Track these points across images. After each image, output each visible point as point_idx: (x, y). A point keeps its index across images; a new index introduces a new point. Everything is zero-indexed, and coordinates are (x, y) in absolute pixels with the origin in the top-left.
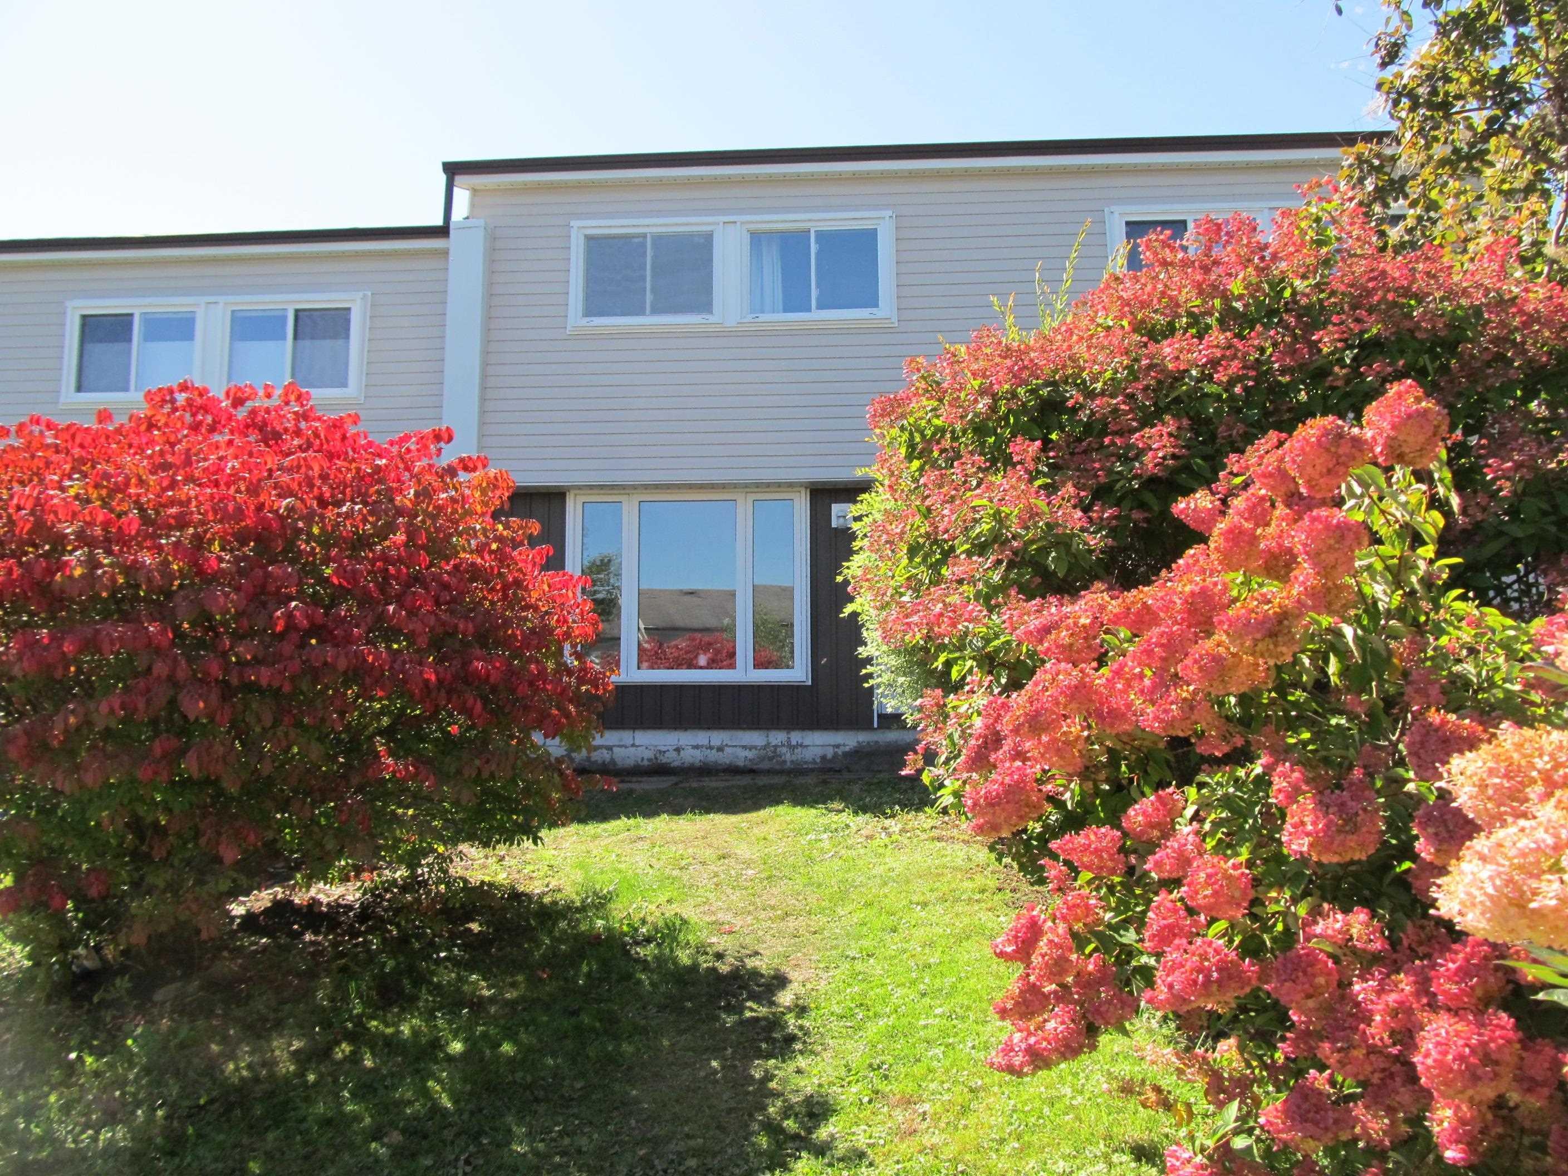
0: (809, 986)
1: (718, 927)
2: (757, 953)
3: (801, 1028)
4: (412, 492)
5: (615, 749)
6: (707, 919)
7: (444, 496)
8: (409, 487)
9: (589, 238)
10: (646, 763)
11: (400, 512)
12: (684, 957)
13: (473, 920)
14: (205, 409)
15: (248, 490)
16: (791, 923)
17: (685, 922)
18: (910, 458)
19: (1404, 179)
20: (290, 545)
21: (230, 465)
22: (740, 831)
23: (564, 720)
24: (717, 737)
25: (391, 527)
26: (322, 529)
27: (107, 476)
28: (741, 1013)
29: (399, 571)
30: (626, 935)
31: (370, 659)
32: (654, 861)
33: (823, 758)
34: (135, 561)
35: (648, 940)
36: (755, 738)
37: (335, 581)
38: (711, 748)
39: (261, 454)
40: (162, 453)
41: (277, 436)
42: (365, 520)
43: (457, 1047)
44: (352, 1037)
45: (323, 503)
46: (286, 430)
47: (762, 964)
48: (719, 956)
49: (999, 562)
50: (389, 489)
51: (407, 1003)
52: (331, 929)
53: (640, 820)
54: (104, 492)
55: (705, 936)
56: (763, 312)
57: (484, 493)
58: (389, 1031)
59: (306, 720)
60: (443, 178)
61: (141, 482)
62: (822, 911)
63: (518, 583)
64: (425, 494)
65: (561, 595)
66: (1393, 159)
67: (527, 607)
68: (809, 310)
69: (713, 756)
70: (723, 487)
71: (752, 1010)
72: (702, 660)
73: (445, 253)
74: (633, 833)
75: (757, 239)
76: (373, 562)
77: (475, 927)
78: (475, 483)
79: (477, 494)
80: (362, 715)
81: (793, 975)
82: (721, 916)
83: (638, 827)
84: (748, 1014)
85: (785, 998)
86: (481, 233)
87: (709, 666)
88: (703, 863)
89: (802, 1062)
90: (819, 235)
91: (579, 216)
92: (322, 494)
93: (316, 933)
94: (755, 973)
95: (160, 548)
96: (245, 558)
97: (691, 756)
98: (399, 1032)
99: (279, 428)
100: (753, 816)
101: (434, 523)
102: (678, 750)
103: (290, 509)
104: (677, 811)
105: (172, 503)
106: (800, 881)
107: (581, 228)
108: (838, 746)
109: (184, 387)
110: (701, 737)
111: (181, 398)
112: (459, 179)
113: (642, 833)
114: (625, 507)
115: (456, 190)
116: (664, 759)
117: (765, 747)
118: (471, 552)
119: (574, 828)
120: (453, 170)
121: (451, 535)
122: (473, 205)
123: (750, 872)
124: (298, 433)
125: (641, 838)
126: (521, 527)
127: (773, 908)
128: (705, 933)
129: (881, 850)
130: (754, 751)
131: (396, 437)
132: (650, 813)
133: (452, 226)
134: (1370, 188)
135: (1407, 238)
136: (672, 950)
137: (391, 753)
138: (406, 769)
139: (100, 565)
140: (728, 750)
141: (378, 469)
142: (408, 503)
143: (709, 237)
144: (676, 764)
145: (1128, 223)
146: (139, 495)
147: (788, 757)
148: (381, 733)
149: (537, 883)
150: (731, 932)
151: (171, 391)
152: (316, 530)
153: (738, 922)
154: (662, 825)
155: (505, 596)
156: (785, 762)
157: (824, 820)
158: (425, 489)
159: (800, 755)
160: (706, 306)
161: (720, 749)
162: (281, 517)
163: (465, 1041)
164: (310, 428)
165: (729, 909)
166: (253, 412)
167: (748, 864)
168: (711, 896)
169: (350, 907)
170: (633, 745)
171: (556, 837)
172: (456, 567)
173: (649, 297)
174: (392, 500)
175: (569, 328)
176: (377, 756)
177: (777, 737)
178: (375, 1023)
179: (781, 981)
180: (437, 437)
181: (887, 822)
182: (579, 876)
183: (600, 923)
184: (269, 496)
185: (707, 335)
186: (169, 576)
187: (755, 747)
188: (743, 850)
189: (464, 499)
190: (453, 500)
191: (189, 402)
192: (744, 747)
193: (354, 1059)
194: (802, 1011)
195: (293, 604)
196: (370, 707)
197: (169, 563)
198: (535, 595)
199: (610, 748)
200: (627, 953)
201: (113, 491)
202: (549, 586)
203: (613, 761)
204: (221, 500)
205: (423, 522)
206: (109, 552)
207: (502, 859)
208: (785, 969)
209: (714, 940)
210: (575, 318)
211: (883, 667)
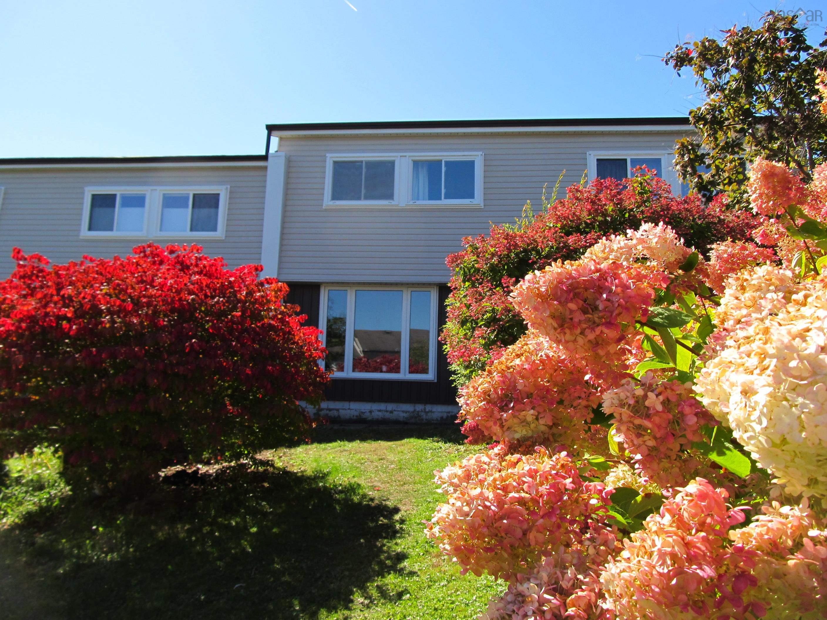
0: (408, 512)
1: (373, 488)
2: (388, 499)
3: (401, 528)
4: (245, 292)
5: (341, 411)
6: (370, 485)
7: (258, 294)
8: (243, 290)
9: (335, 163)
10: (355, 417)
11: (239, 301)
12: (356, 499)
13: (265, 482)
14: (158, 255)
15: (176, 292)
16: (406, 487)
17: (359, 485)
18: (464, 281)
19: (703, 155)
20: (192, 314)
21: (169, 282)
22: (390, 448)
23: (305, 393)
24: (390, 406)
25: (235, 308)
26: (205, 309)
27: (118, 285)
28: (377, 522)
29: (238, 327)
30: (331, 489)
31: (225, 364)
32: (349, 461)
33: (442, 418)
34: (130, 321)
35: (341, 492)
36: (408, 407)
37: (211, 331)
38: (387, 411)
39: (182, 277)
40: (141, 276)
41: (188, 268)
42: (224, 305)
43: (254, 530)
44: (211, 524)
45: (206, 296)
46: (192, 264)
47: (390, 504)
48: (372, 500)
49: (494, 330)
50: (235, 291)
51: (235, 513)
52: (202, 484)
53: (346, 443)
54: (117, 291)
55: (366, 491)
56: (418, 199)
57: (276, 293)
58: (226, 522)
59: (197, 389)
60: (266, 132)
61: (133, 288)
62: (420, 483)
63: (289, 333)
64: (250, 293)
65: (309, 338)
66: (699, 146)
67: (294, 343)
68: (440, 199)
69: (387, 415)
70: (396, 284)
71: (382, 521)
72: (384, 368)
73: (266, 168)
74: (342, 449)
75: (416, 164)
76: (227, 323)
77: (266, 485)
78: (272, 288)
79: (273, 293)
80: (220, 388)
81: (403, 508)
82: (375, 484)
83: (345, 445)
84: (380, 522)
85: (397, 517)
86: (284, 158)
87: (387, 372)
88: (372, 462)
89: (399, 541)
90: (447, 163)
91: (331, 151)
92: (206, 293)
93: (195, 485)
94: (386, 506)
95: (139, 316)
96: (174, 320)
97: (377, 415)
98: (231, 524)
99: (189, 264)
100: (399, 443)
101: (254, 306)
102: (371, 412)
103: (193, 300)
104: (363, 439)
105: (144, 296)
106: (413, 470)
107: (331, 158)
108: (449, 412)
109: (149, 246)
110: (382, 406)
111: (148, 250)
112: (274, 133)
113: (346, 448)
114: (349, 292)
115: (272, 138)
116: (364, 416)
117: (413, 412)
118: (270, 318)
119: (315, 445)
120: (271, 129)
121: (261, 311)
122: (280, 145)
123: (393, 466)
124: (197, 265)
125: (345, 450)
126: (292, 308)
127: (399, 481)
128: (367, 490)
129: (453, 458)
130: (408, 414)
131: (239, 267)
132: (351, 439)
133: (269, 155)
134: (686, 159)
135: (711, 179)
136: (351, 496)
137: (231, 405)
138: (237, 410)
139: (116, 323)
140: (395, 413)
141: (230, 282)
142: (243, 298)
143: (393, 163)
144: (370, 418)
145: (598, 160)
146: (131, 293)
147: (424, 417)
148: (228, 396)
149: (295, 468)
150: (378, 490)
151: (144, 248)
152: (203, 309)
153: (382, 486)
154: (356, 444)
155: (284, 338)
156: (422, 420)
157: (431, 445)
158: (250, 292)
159: (430, 416)
160: (390, 196)
161: (391, 412)
162: (189, 303)
163: (258, 528)
164: (202, 264)
165: (379, 481)
166: (178, 256)
167: (392, 463)
168: (373, 476)
169: (211, 475)
170: (349, 409)
171: (306, 449)
172: (263, 325)
173: (363, 191)
174: (236, 296)
175: (324, 205)
176: (226, 405)
177: (419, 407)
178: (220, 519)
179: (396, 510)
180: (256, 269)
181: (459, 447)
182: (314, 465)
183: (321, 484)
184: (184, 295)
185: (390, 211)
186: (143, 327)
187: (409, 412)
188: (391, 457)
189: (267, 295)
190: (262, 297)
191: (152, 253)
192: (403, 412)
193: (212, 532)
194: (402, 521)
195: (194, 340)
196: (223, 385)
197: (144, 322)
198: (297, 338)
199: (338, 410)
200: (332, 496)
201: (120, 292)
202: (304, 334)
203: (339, 416)
204: (165, 296)
205: (249, 306)
206: (119, 317)
207: (281, 457)
208: (400, 506)
209: (371, 493)
210: (328, 202)
211: (459, 375)
